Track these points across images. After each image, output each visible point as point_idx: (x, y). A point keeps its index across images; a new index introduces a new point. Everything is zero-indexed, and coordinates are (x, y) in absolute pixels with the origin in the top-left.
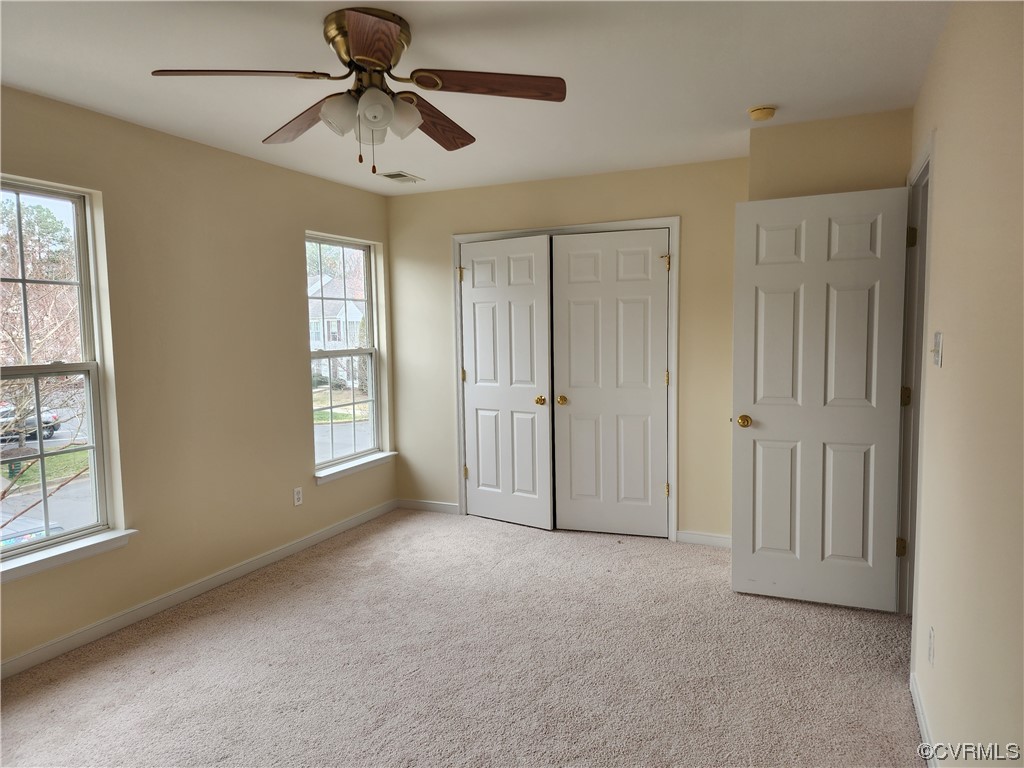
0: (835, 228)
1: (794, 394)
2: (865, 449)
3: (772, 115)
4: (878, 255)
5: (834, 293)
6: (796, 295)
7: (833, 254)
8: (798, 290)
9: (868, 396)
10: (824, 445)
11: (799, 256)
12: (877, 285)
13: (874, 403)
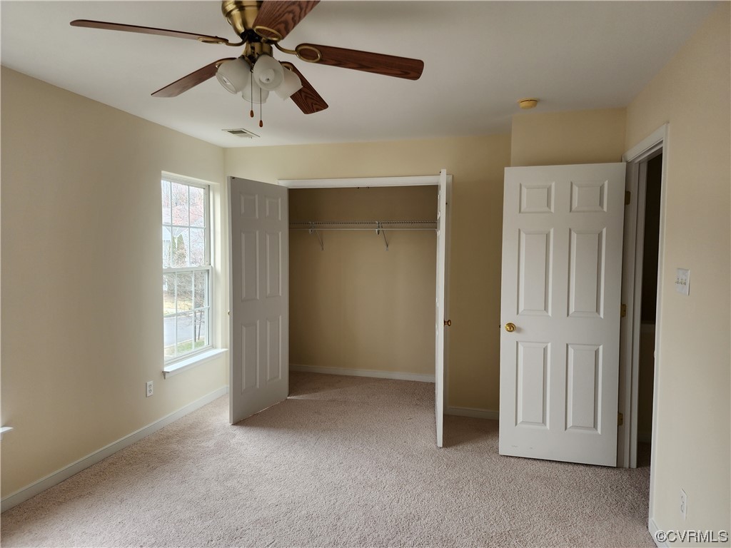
0: (576, 189)
1: (546, 308)
2: (595, 348)
3: (535, 105)
4: (605, 209)
5: (574, 236)
6: (548, 236)
7: (574, 208)
8: (549, 232)
9: (598, 310)
10: (567, 345)
11: (550, 208)
12: (604, 230)
13: (602, 316)
